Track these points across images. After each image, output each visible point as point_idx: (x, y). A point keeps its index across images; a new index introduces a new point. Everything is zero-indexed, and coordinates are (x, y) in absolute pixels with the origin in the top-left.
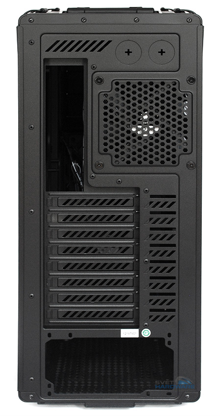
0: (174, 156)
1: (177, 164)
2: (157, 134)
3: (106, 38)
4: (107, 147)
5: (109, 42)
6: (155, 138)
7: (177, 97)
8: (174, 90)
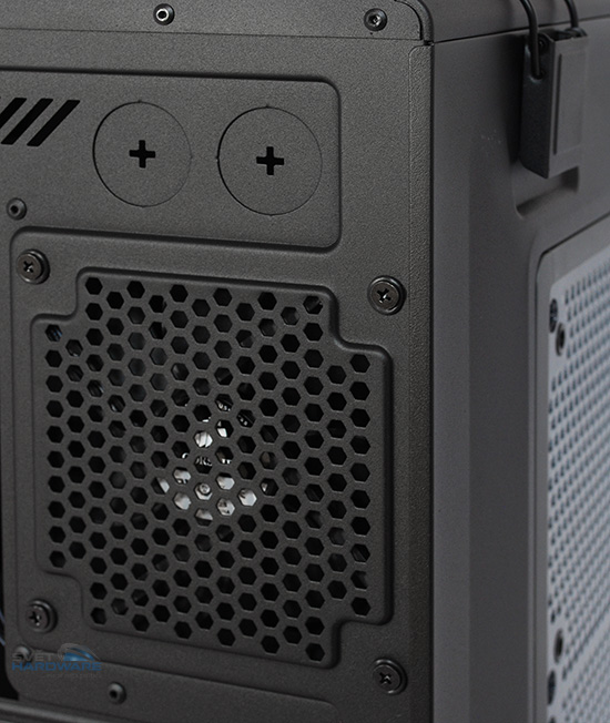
0: (315, 626)
1: (327, 659)
2: (246, 521)
3: (59, 89)
4: (63, 547)
5: (71, 105)
6: (241, 535)
7: (325, 366)
8: (313, 331)
